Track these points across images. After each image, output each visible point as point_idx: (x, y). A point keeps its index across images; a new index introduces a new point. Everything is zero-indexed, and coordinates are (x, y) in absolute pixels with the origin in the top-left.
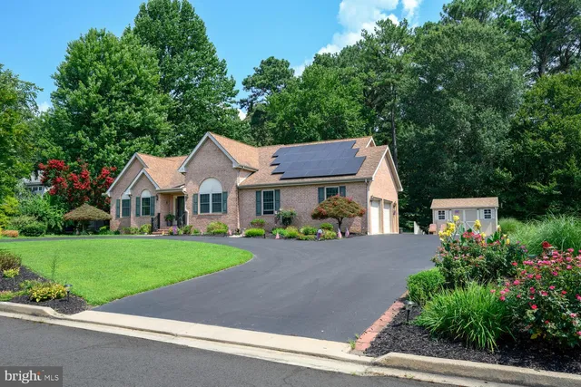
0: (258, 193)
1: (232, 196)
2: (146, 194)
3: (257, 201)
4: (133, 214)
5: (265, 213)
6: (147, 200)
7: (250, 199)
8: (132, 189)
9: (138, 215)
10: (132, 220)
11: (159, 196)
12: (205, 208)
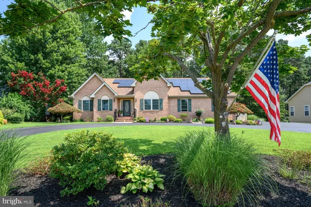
0: (179, 100)
1: (165, 101)
2: (105, 98)
3: (178, 104)
4: (95, 109)
5: (182, 110)
6: (105, 102)
7: (174, 103)
8: (95, 94)
9: (99, 110)
10: (95, 113)
11: (116, 99)
12: (148, 107)
